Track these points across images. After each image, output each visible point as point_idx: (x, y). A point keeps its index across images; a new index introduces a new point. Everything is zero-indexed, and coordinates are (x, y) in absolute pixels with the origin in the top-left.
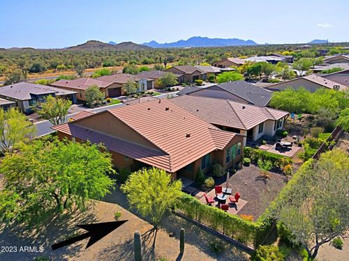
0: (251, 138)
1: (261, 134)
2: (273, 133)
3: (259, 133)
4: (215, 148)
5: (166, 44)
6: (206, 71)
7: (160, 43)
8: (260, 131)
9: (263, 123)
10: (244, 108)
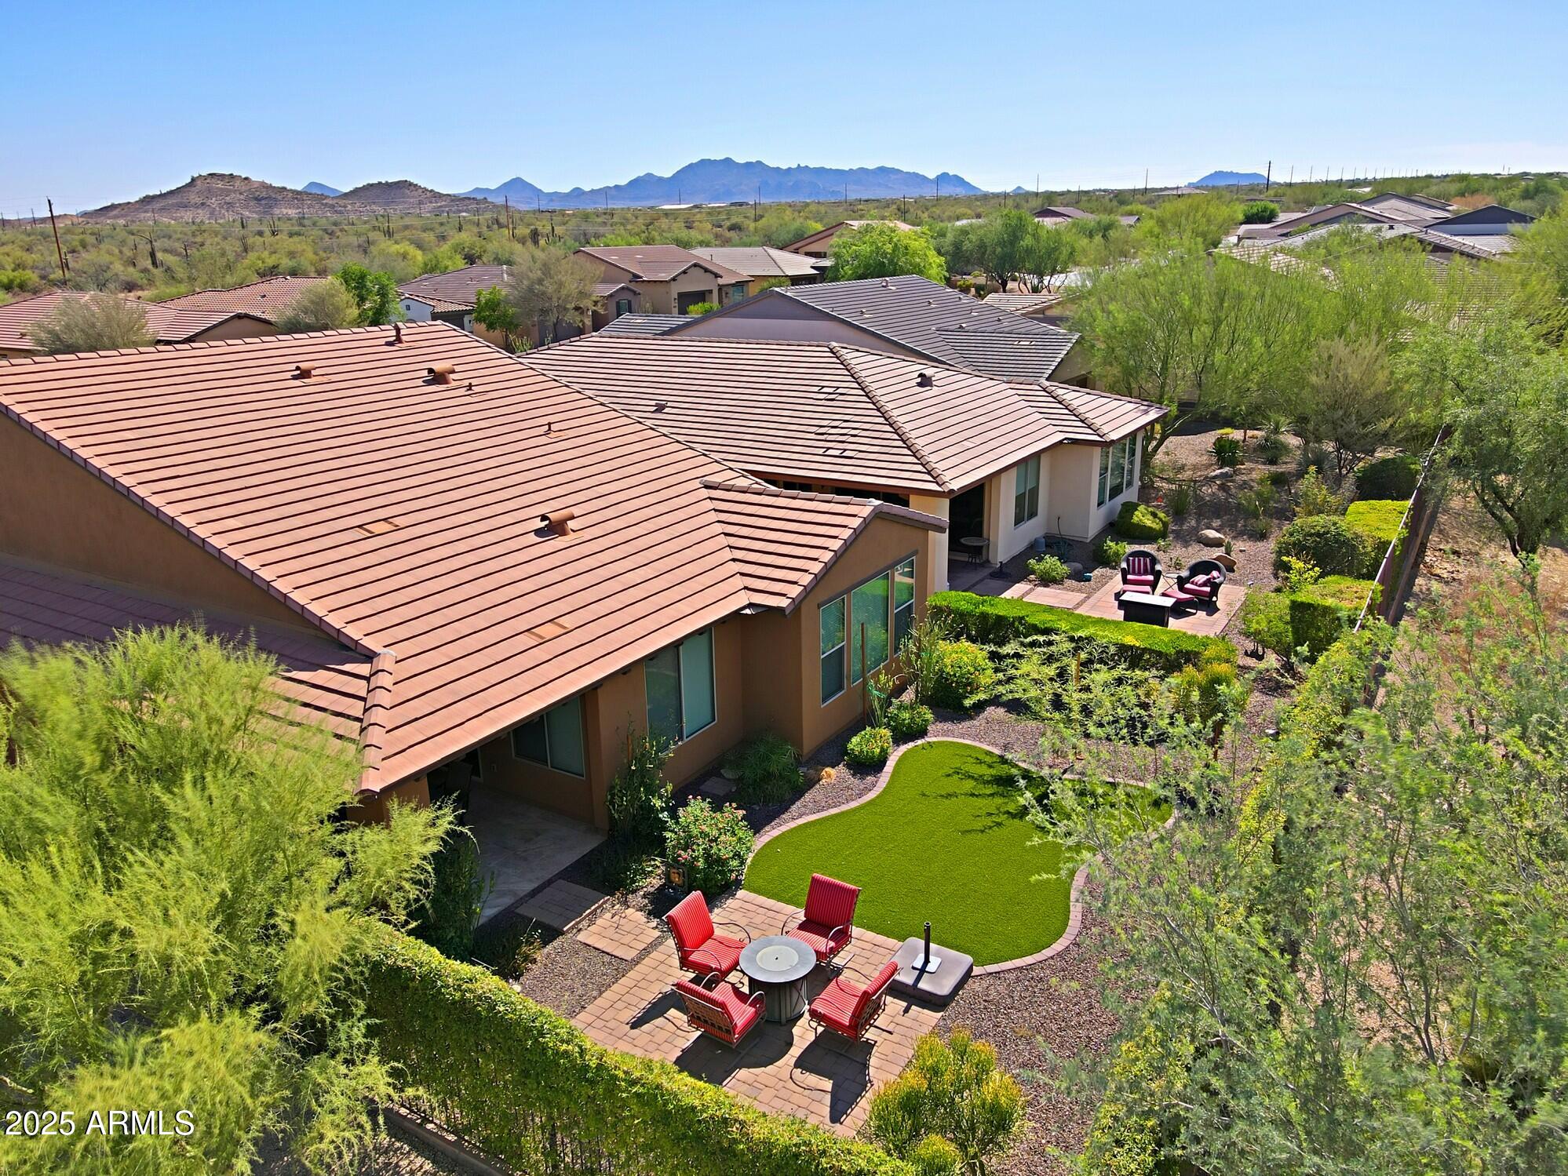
0: (978, 551)
1: (1033, 529)
2: (1095, 520)
3: (1019, 520)
4: (741, 600)
5: (577, 192)
6: (745, 273)
7: (547, 189)
8: (1025, 508)
9: (1037, 455)
10: (925, 381)
